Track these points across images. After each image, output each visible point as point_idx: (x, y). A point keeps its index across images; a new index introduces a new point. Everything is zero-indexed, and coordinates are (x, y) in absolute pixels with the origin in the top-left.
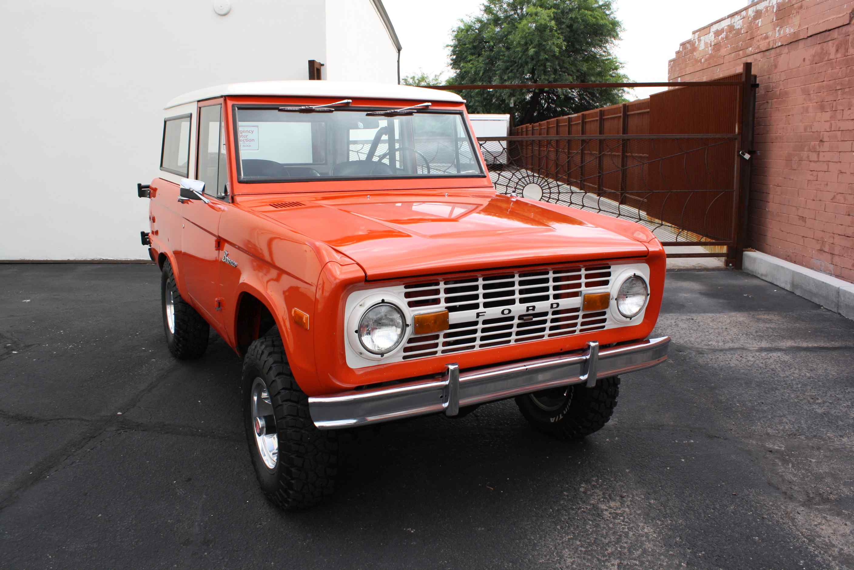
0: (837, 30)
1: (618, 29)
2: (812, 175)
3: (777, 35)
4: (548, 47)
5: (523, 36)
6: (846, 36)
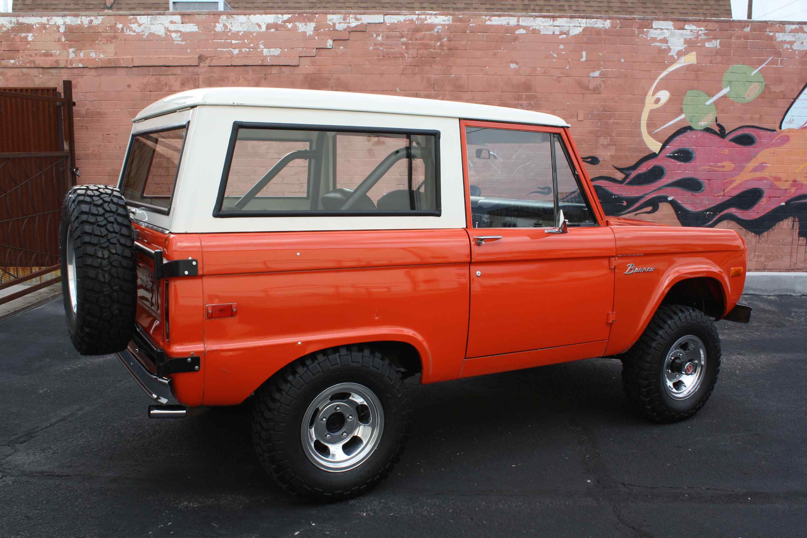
0: (180, 68)
6: (194, 75)
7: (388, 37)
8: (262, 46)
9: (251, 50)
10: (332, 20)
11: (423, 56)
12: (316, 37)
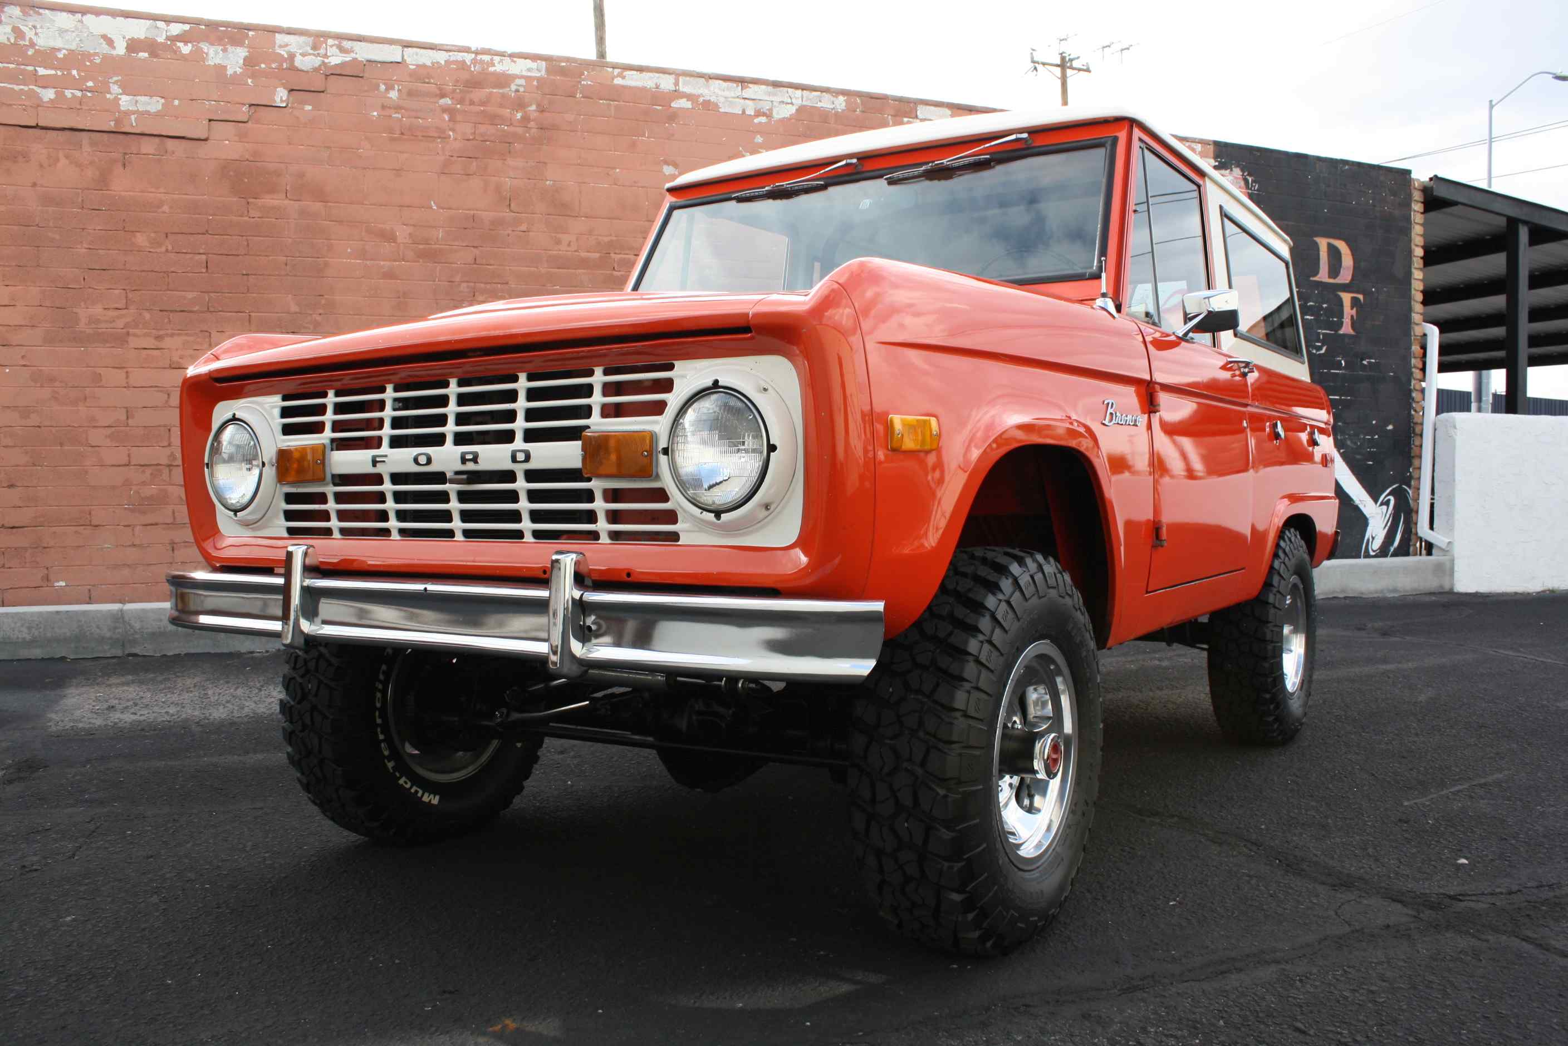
7: (411, 94)
8: (115, 89)
9: (89, 94)
10: (287, 45)
11: (486, 138)
12: (250, 81)
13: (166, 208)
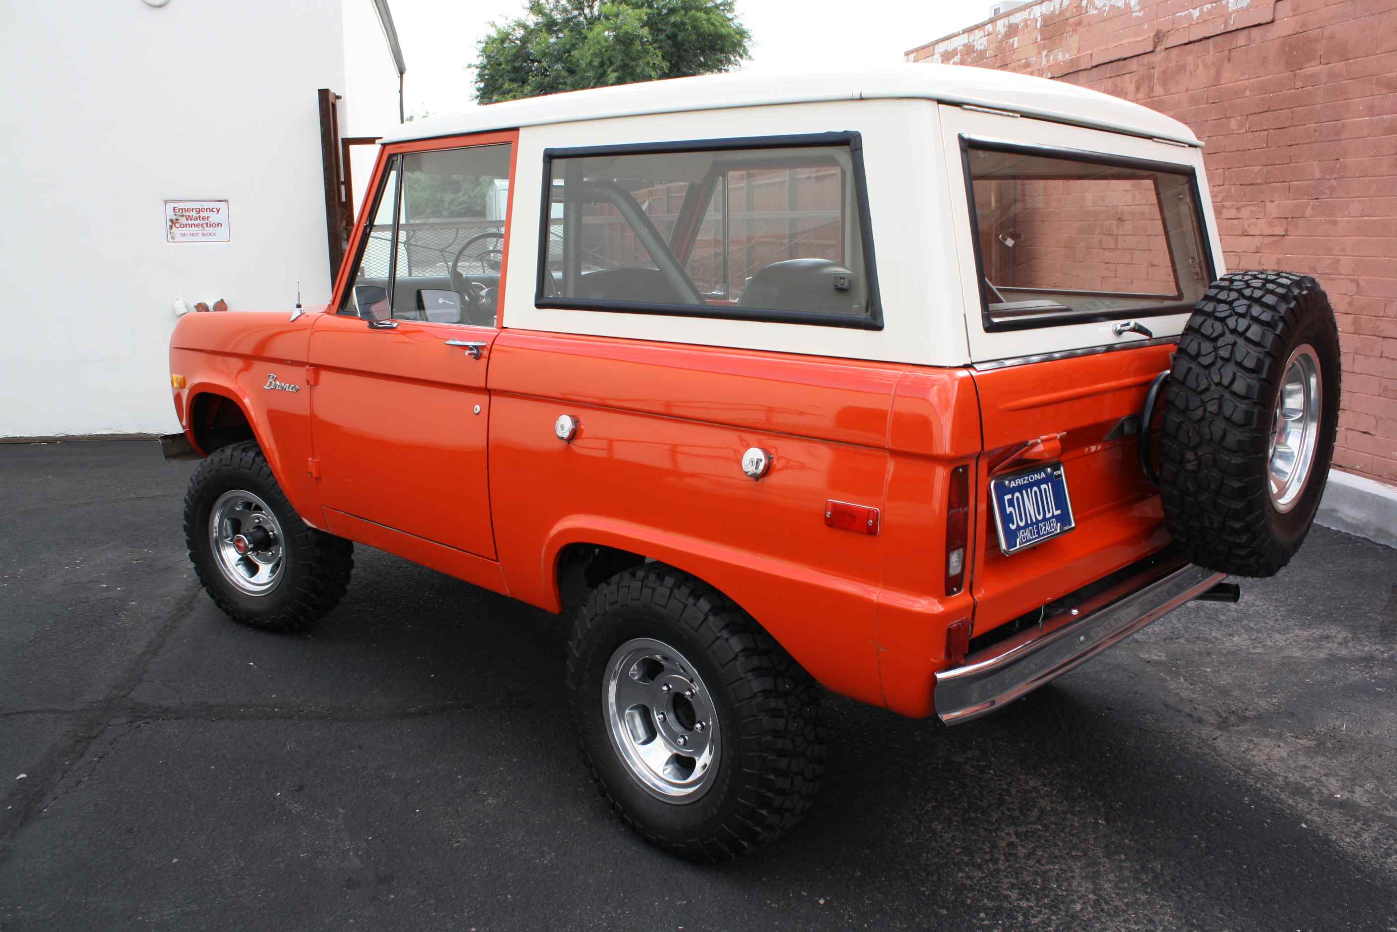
0: (1135, 59)
1: (746, 43)
2: (1108, 269)
3: (1044, 61)
4: (639, 70)
5: (597, 51)
6: (1149, 69)
9: (1214, 5)
13: (1247, 93)
